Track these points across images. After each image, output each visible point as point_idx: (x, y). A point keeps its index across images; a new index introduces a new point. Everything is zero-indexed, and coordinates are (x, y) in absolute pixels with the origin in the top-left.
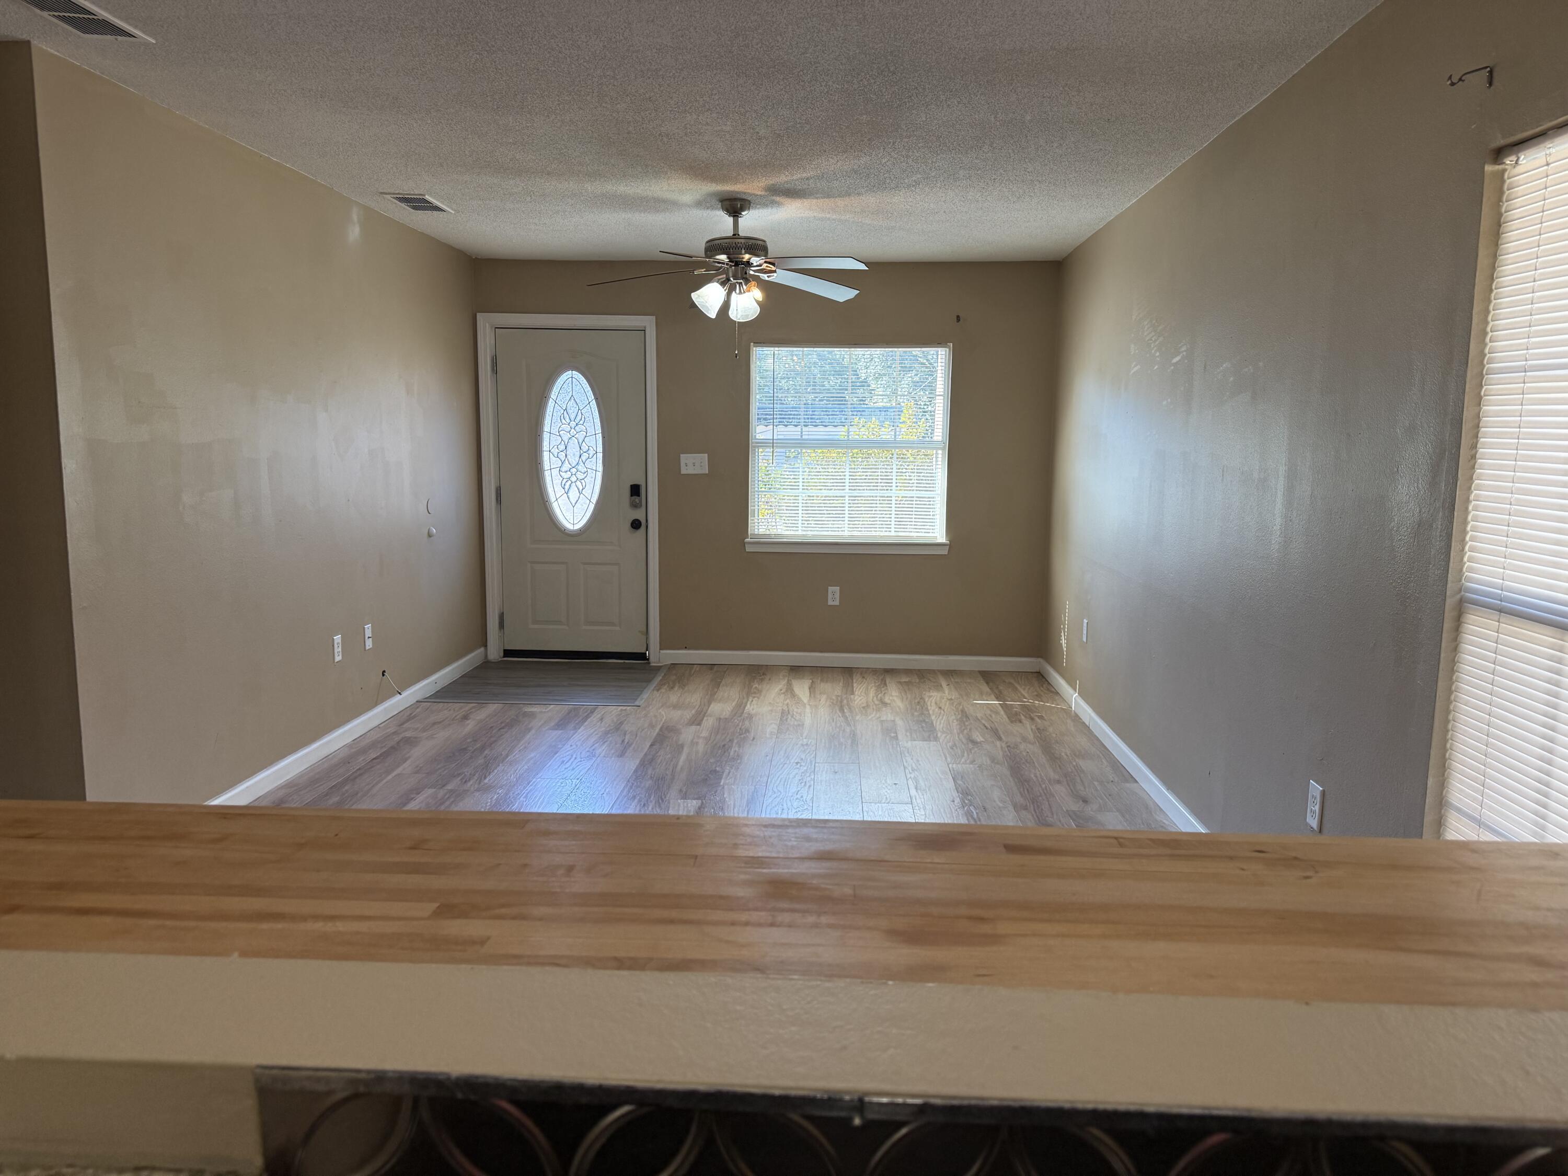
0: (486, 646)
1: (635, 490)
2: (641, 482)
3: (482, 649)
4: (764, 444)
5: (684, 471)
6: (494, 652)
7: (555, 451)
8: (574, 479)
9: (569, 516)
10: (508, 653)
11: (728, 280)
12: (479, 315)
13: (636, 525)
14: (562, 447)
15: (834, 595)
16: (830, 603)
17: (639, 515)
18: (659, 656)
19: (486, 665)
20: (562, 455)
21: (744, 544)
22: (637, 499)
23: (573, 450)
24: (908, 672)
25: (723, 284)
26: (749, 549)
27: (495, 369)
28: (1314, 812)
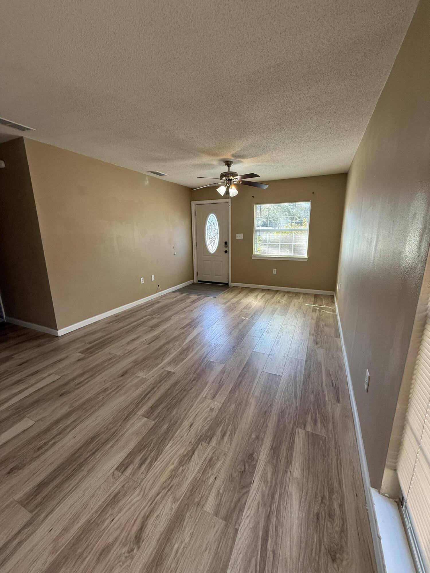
0: (194, 279)
1: (226, 243)
2: (227, 241)
3: (193, 280)
4: (258, 231)
5: (237, 238)
6: (196, 281)
7: (208, 234)
8: (212, 240)
9: (211, 249)
10: (199, 281)
11: (227, 185)
12: (192, 202)
13: (226, 252)
14: (210, 233)
15: (275, 271)
16: (274, 273)
17: (226, 249)
18: (231, 284)
19: (194, 284)
20: (210, 235)
21: (251, 257)
22: (226, 245)
23: (212, 233)
24: (293, 293)
25: (225, 186)
26: (253, 258)
27: (195, 215)
28: (366, 383)
